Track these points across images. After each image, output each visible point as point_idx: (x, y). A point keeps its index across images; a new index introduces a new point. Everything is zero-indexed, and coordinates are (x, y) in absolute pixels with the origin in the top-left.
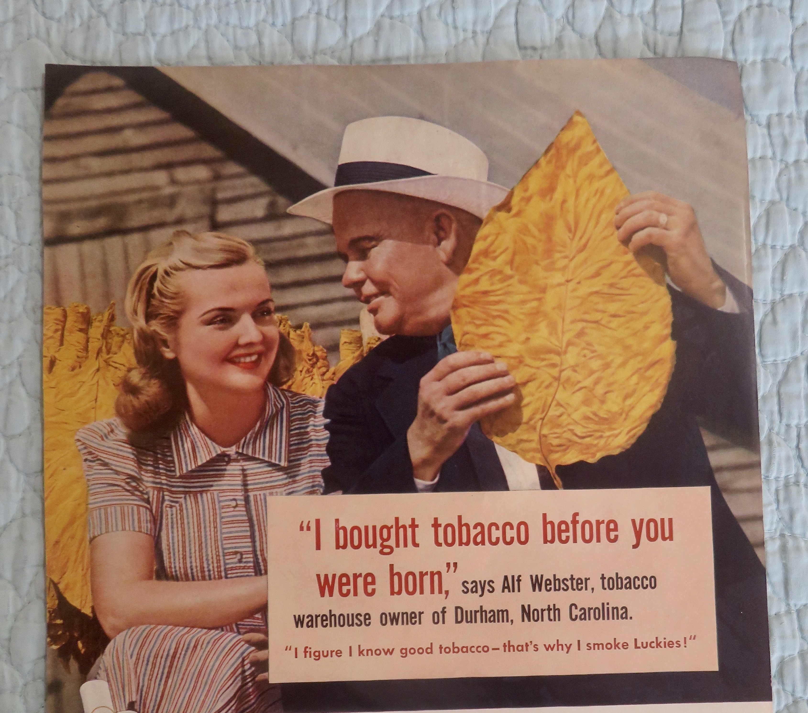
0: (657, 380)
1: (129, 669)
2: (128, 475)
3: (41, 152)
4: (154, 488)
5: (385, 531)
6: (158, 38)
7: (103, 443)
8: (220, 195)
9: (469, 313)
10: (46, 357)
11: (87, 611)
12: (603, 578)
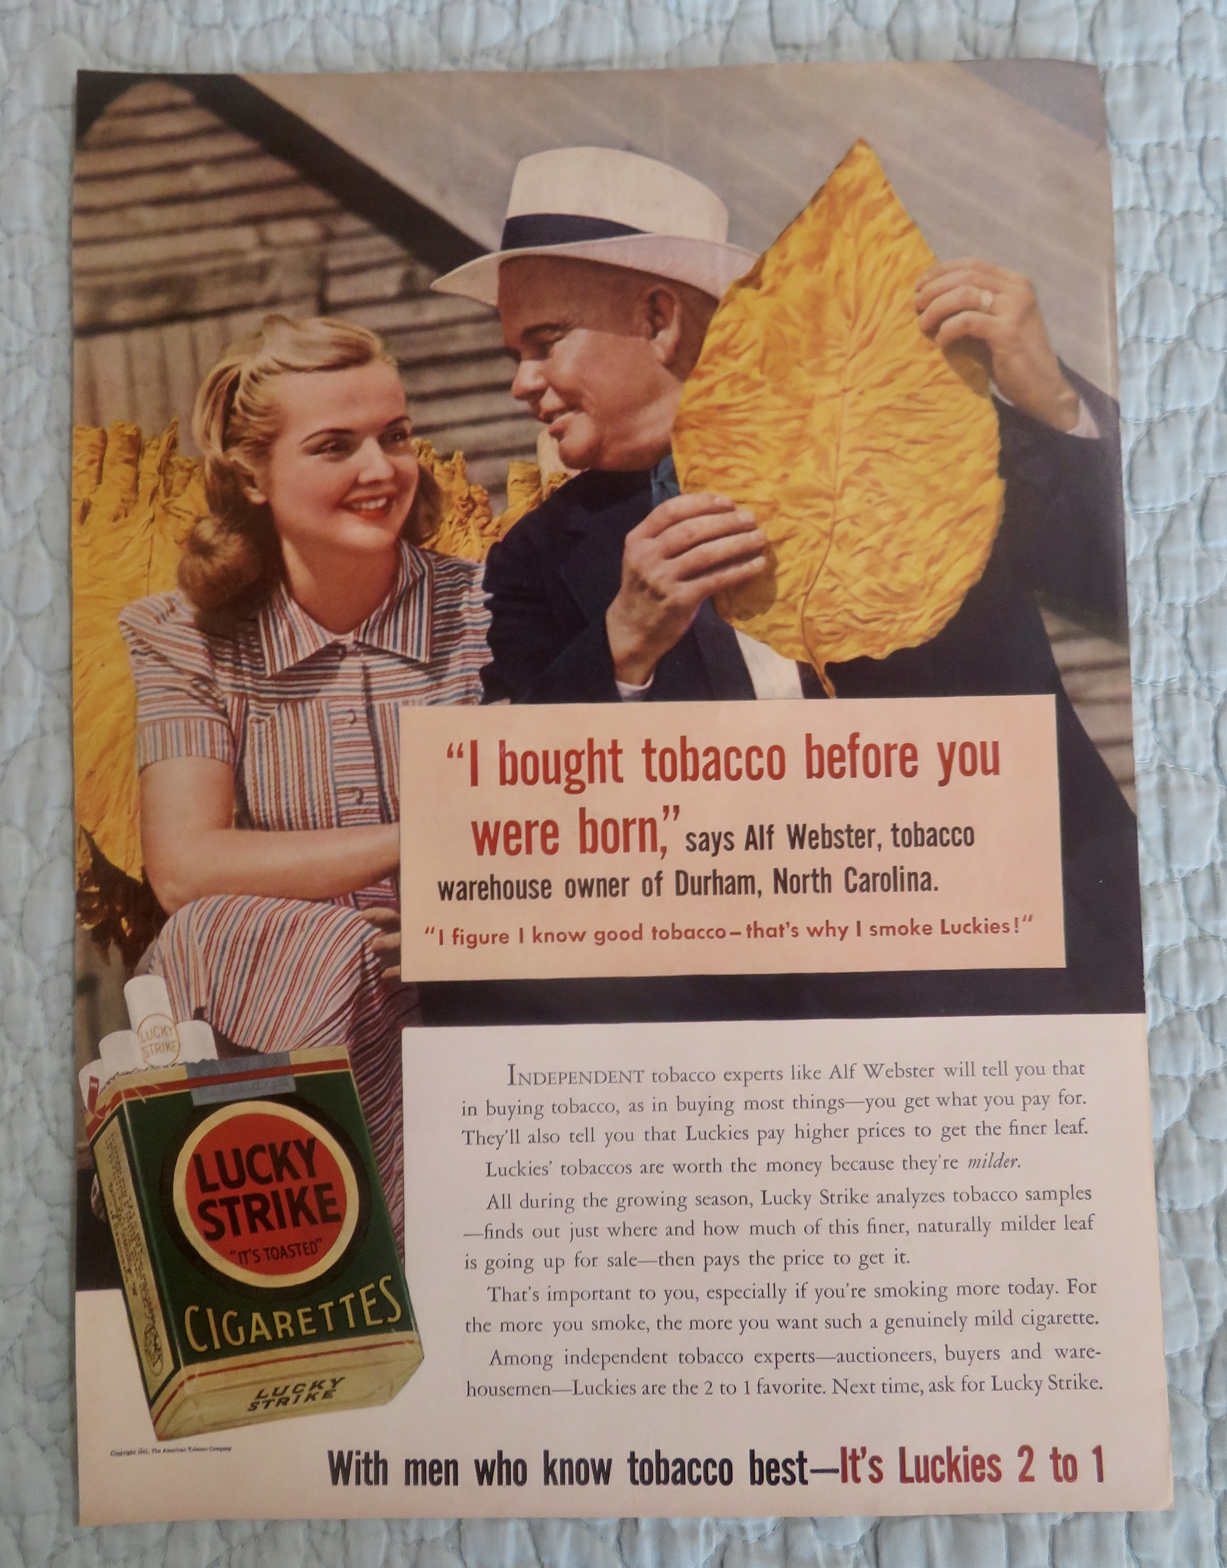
0: (977, 537)
1: (196, 960)
2: (197, 674)
3: (70, 200)
4: (234, 694)
5: (573, 759)
6: (243, 32)
7: (159, 627)
8: (333, 264)
9: (698, 436)
10: (76, 500)
11: (135, 874)
12: (895, 829)
